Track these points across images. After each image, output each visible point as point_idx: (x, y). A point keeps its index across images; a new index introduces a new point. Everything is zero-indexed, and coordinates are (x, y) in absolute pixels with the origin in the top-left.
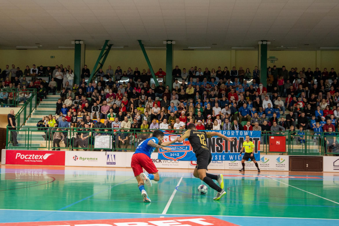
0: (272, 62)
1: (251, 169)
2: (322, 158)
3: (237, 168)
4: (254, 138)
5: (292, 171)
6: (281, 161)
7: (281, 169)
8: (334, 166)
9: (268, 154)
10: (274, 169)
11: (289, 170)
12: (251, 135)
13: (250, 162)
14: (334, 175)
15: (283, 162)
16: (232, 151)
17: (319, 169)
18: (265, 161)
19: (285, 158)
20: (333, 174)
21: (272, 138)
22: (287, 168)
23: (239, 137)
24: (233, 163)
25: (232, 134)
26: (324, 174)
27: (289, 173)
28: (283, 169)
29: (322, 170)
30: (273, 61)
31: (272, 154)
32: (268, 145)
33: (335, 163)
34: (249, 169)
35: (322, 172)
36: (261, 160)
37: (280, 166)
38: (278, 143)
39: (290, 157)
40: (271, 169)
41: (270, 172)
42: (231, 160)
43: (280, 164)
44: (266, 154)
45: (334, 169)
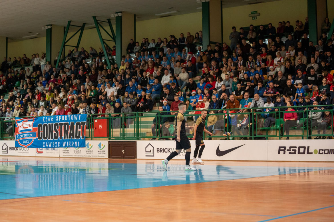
0: (253, 18)
1: (79, 156)
2: (135, 143)
3: (68, 156)
4: (82, 123)
5: (111, 158)
6: (102, 147)
7: (102, 156)
8: (146, 152)
9: (94, 140)
10: (96, 156)
11: (109, 157)
12: (80, 119)
13: (78, 149)
14: (147, 163)
15: (104, 147)
16: (65, 138)
17: (133, 156)
18: (90, 147)
19: (105, 143)
20: (145, 161)
21: (96, 121)
22: (106, 155)
23: (71, 122)
24: (66, 150)
25: (66, 119)
26: (138, 161)
27: (109, 160)
28: (104, 156)
29: (136, 157)
31: (96, 140)
32: (93, 130)
33: (147, 148)
34: (77, 156)
35: (136, 159)
36: (86, 146)
37: (101, 152)
38: (100, 128)
39: (109, 142)
40: (95, 156)
41: (94, 159)
42: (64, 147)
43: (102, 150)
44: (92, 140)
45: (146, 156)
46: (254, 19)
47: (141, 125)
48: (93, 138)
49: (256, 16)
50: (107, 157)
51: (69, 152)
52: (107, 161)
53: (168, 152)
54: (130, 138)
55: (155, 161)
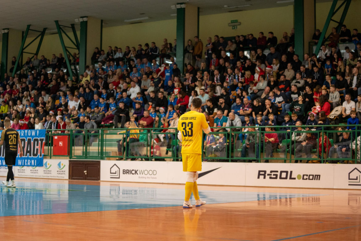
1: (36, 176)
2: (99, 163)
3: (24, 175)
4: (40, 139)
5: (71, 179)
6: (62, 167)
7: (61, 177)
8: (111, 173)
9: (53, 158)
10: (55, 177)
11: (69, 178)
12: (38, 135)
13: (35, 168)
14: (111, 185)
15: (64, 167)
17: (97, 177)
18: (48, 166)
19: (65, 162)
20: (109, 183)
21: (56, 137)
22: (67, 176)
23: (28, 138)
25: (22, 135)
26: (102, 184)
27: (69, 182)
28: (64, 177)
29: (99, 179)
30: (234, 27)
31: (56, 158)
32: (52, 147)
33: (112, 169)
34: (34, 176)
35: (99, 181)
36: (44, 166)
37: (60, 173)
38: (61, 145)
39: (70, 161)
40: (53, 177)
41: (52, 180)
42: (20, 166)
43: (61, 170)
44: (51, 158)
45: (111, 178)
46: (234, 29)
47: (107, 143)
48: (52, 157)
49: (236, 26)
50: (67, 178)
51: (25, 171)
52: (67, 182)
53: (135, 174)
54: (94, 158)
55: (121, 184)
